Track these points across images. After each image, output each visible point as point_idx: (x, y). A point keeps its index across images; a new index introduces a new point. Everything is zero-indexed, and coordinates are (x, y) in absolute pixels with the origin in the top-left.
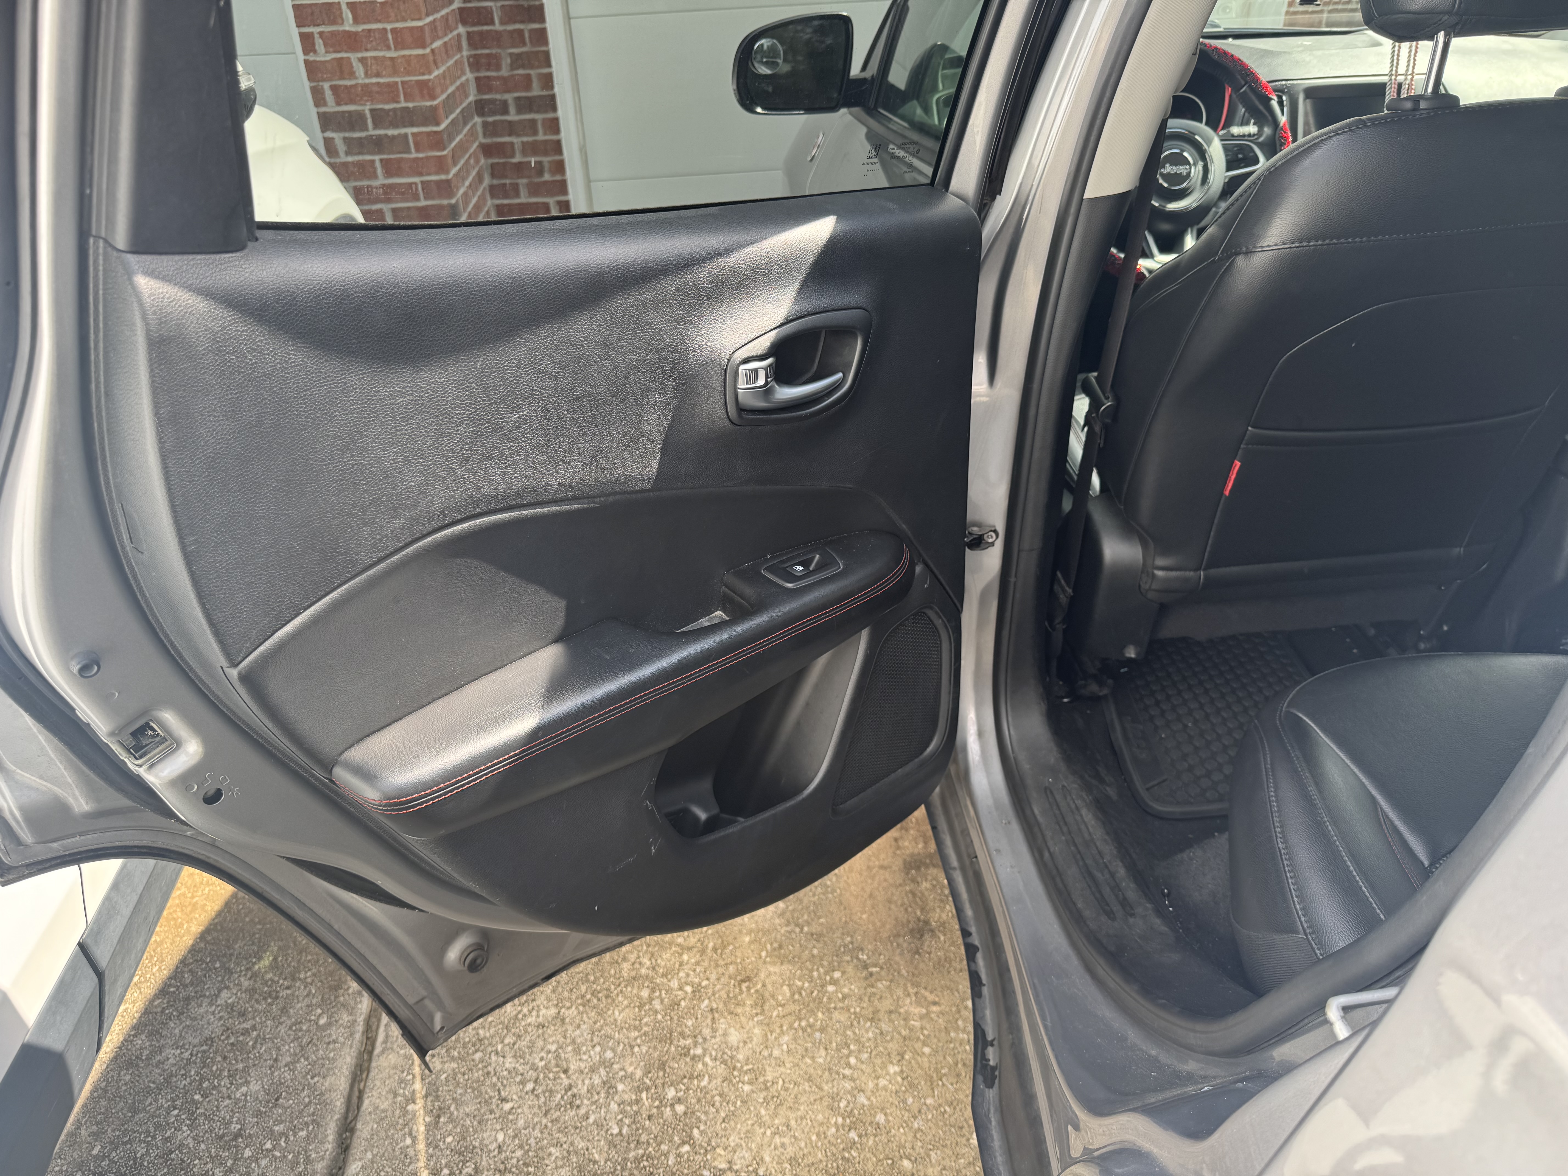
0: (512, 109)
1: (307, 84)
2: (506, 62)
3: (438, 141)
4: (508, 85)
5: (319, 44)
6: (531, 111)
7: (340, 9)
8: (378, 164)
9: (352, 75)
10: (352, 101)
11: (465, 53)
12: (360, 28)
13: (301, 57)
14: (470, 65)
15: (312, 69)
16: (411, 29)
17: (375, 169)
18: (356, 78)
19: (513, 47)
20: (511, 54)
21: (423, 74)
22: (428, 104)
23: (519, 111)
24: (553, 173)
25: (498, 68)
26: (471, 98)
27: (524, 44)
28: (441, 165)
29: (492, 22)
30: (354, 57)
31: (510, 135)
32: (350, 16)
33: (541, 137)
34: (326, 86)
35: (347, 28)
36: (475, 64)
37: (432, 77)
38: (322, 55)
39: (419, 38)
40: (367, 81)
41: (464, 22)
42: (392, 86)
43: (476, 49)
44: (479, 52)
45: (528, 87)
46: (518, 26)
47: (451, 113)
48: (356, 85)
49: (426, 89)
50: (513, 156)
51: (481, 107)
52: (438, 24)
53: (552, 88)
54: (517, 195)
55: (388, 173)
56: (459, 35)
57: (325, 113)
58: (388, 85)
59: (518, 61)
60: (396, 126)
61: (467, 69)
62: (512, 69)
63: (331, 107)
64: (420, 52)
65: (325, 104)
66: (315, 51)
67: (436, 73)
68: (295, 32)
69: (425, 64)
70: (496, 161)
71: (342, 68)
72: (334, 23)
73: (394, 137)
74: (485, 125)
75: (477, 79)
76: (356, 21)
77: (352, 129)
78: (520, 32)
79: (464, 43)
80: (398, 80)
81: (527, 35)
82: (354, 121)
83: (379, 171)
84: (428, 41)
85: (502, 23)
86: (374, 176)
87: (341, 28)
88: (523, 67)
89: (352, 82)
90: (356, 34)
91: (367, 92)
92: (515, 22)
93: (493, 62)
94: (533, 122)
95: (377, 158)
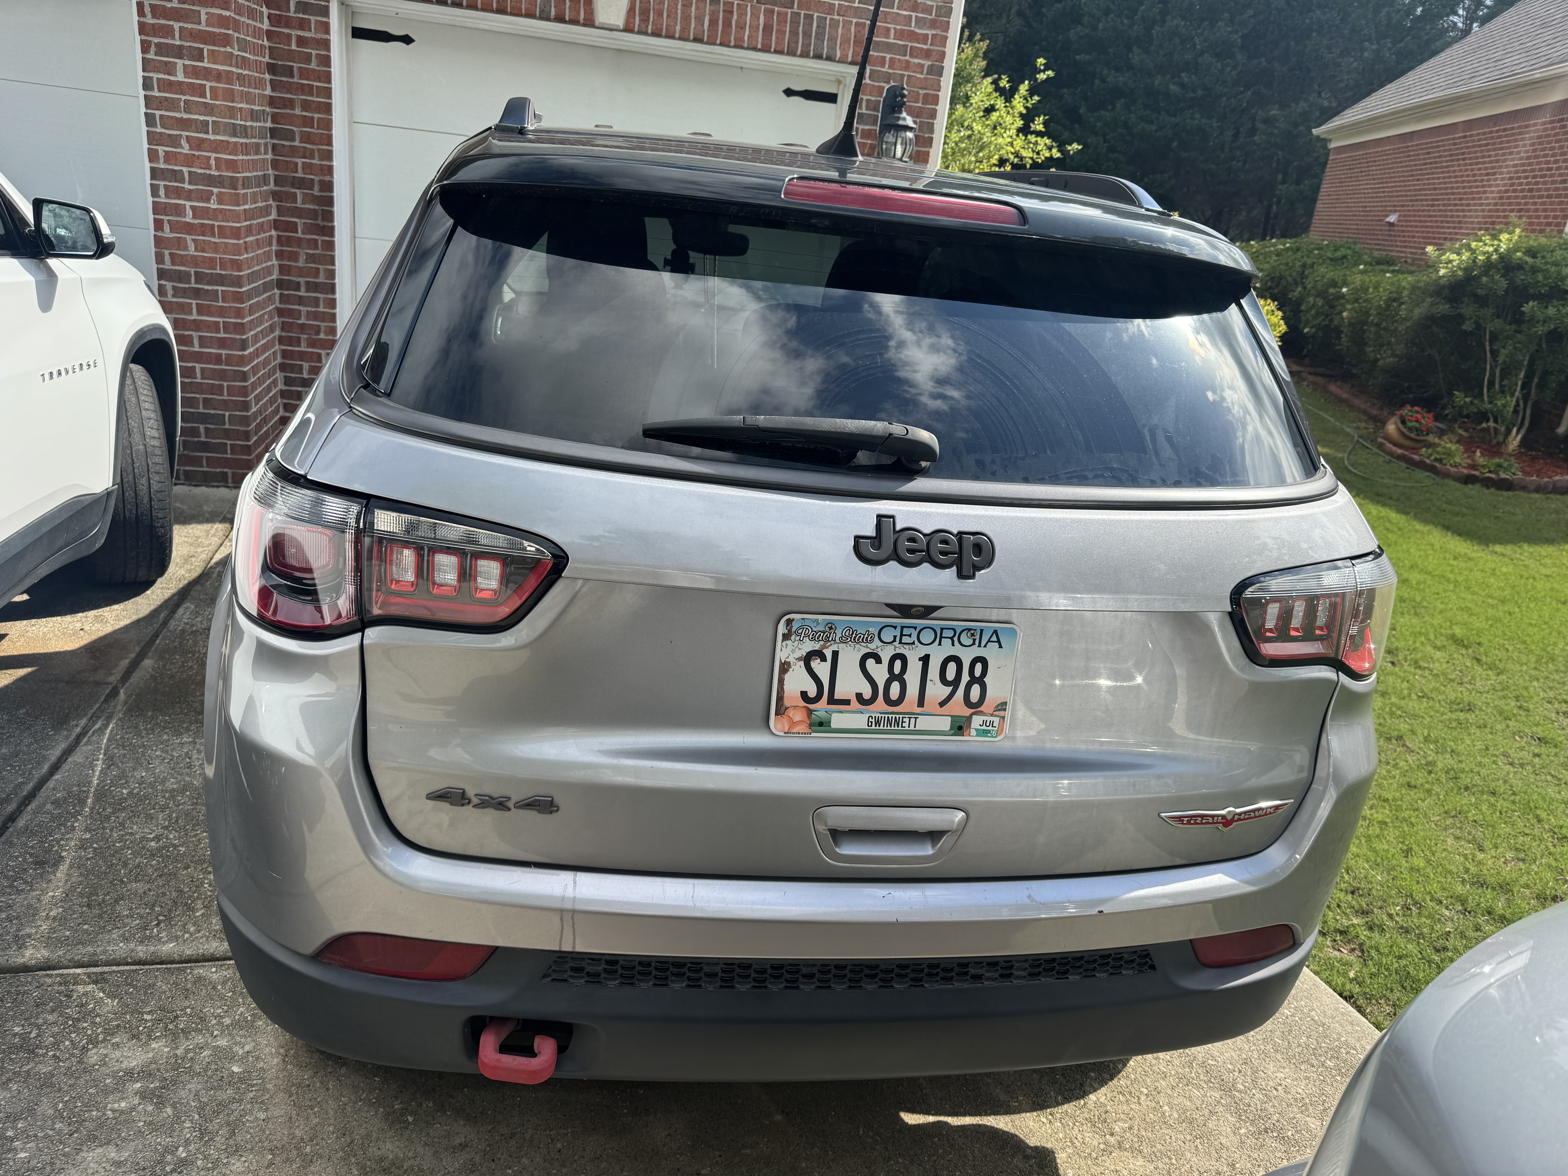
0: (303, 289)
1: (153, 249)
2: (302, 258)
3: (239, 298)
4: (301, 272)
5: (167, 227)
6: (316, 291)
7: (185, 208)
8: (194, 306)
9: (186, 248)
10: (182, 264)
11: (274, 248)
12: (196, 221)
13: (153, 232)
14: (276, 256)
15: (158, 241)
16: (232, 227)
17: (192, 309)
18: (188, 250)
19: (309, 249)
20: (307, 254)
21: (235, 255)
22: (236, 273)
23: (307, 291)
24: (326, 334)
25: (297, 261)
26: (274, 277)
27: (317, 248)
28: (239, 313)
29: (297, 232)
30: (189, 238)
31: (299, 305)
32: (191, 213)
33: (321, 309)
34: (167, 252)
35: (188, 220)
36: (280, 255)
37: (241, 258)
38: (167, 233)
39: (236, 233)
40: (196, 254)
41: (276, 229)
42: (212, 260)
43: (282, 246)
44: (285, 248)
45: (317, 275)
46: (314, 237)
47: (253, 283)
48: (187, 255)
49: (238, 265)
50: (299, 319)
51: (280, 284)
52: (254, 227)
53: (334, 278)
54: (299, 346)
55: (200, 313)
56: (271, 236)
57: (162, 269)
58: (210, 258)
59: (311, 258)
60: (212, 284)
61: (274, 258)
62: (306, 263)
63: (168, 265)
64: (236, 242)
65: (163, 263)
66: (163, 230)
67: (246, 256)
68: (151, 217)
69: (237, 250)
70: (287, 320)
71: (180, 243)
72: (179, 215)
73: (207, 290)
74: (281, 295)
75: (280, 266)
76: (194, 217)
77: (180, 282)
78: (316, 241)
79: (274, 242)
80: (218, 256)
81: (320, 242)
82: (182, 277)
83: (194, 310)
84: (243, 236)
85: (303, 233)
86: (191, 313)
87: (184, 220)
88: (314, 262)
89: (186, 253)
90: (194, 224)
91: (194, 261)
92: (312, 234)
93: (294, 256)
94: (317, 299)
95: (194, 302)
